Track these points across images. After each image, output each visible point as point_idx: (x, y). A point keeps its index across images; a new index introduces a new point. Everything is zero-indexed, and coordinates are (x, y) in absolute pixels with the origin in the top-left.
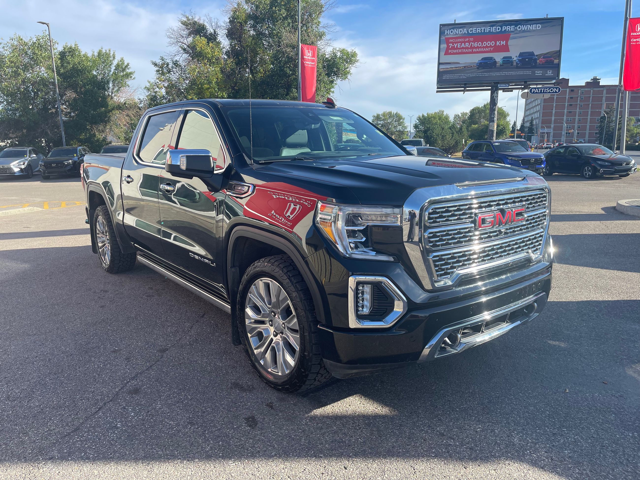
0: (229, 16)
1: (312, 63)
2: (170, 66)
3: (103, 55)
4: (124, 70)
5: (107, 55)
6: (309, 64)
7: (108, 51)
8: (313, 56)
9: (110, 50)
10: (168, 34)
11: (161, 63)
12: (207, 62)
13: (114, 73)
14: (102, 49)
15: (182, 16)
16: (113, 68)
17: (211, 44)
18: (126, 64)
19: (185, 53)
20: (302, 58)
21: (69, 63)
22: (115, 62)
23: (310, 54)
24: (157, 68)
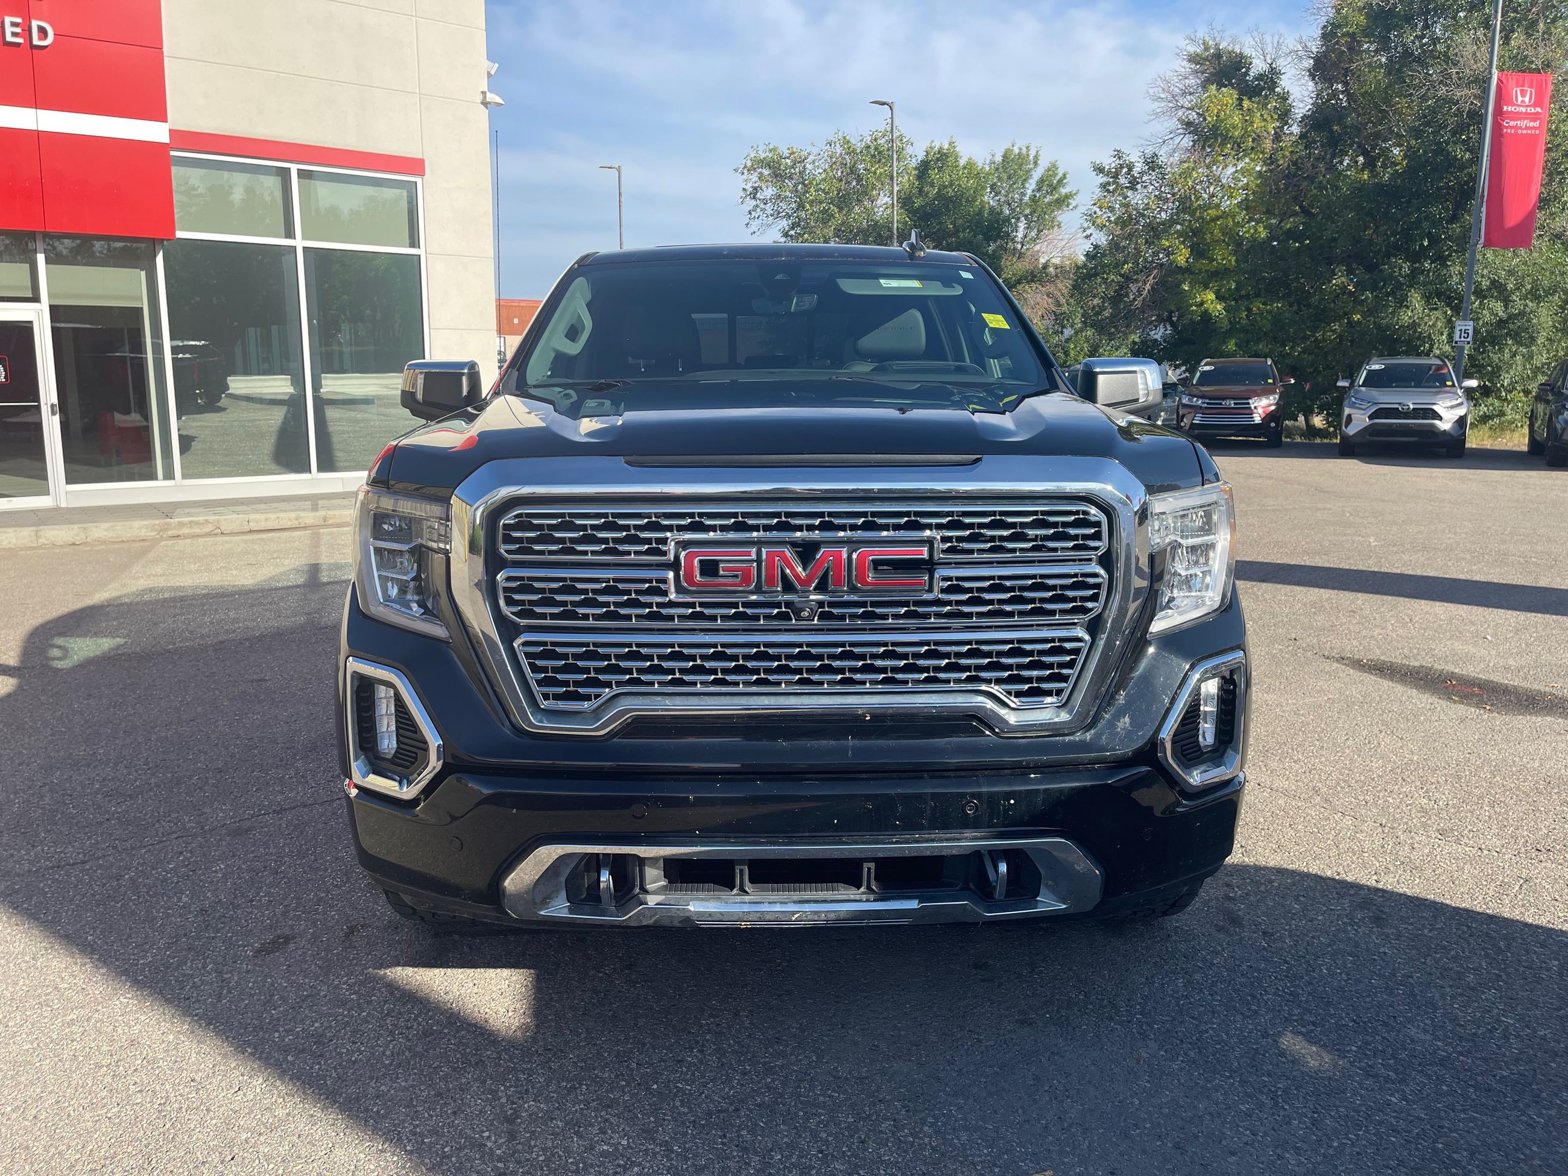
0: (1323, 21)
1: (1532, 124)
2: (1136, 172)
3: (1012, 160)
4: (1055, 188)
5: (1022, 159)
6: (1521, 128)
7: (1024, 151)
8: (1538, 103)
9: (1027, 148)
10: (1151, 91)
11: (1113, 165)
12: (1232, 149)
13: (1033, 199)
14: (1013, 146)
15: (1187, 42)
16: (1031, 185)
17: (1246, 104)
18: (1060, 175)
19: (1189, 133)
20: (1499, 112)
21: (932, 185)
22: (1037, 175)
23: (1527, 99)
24: (1105, 179)
